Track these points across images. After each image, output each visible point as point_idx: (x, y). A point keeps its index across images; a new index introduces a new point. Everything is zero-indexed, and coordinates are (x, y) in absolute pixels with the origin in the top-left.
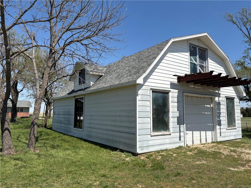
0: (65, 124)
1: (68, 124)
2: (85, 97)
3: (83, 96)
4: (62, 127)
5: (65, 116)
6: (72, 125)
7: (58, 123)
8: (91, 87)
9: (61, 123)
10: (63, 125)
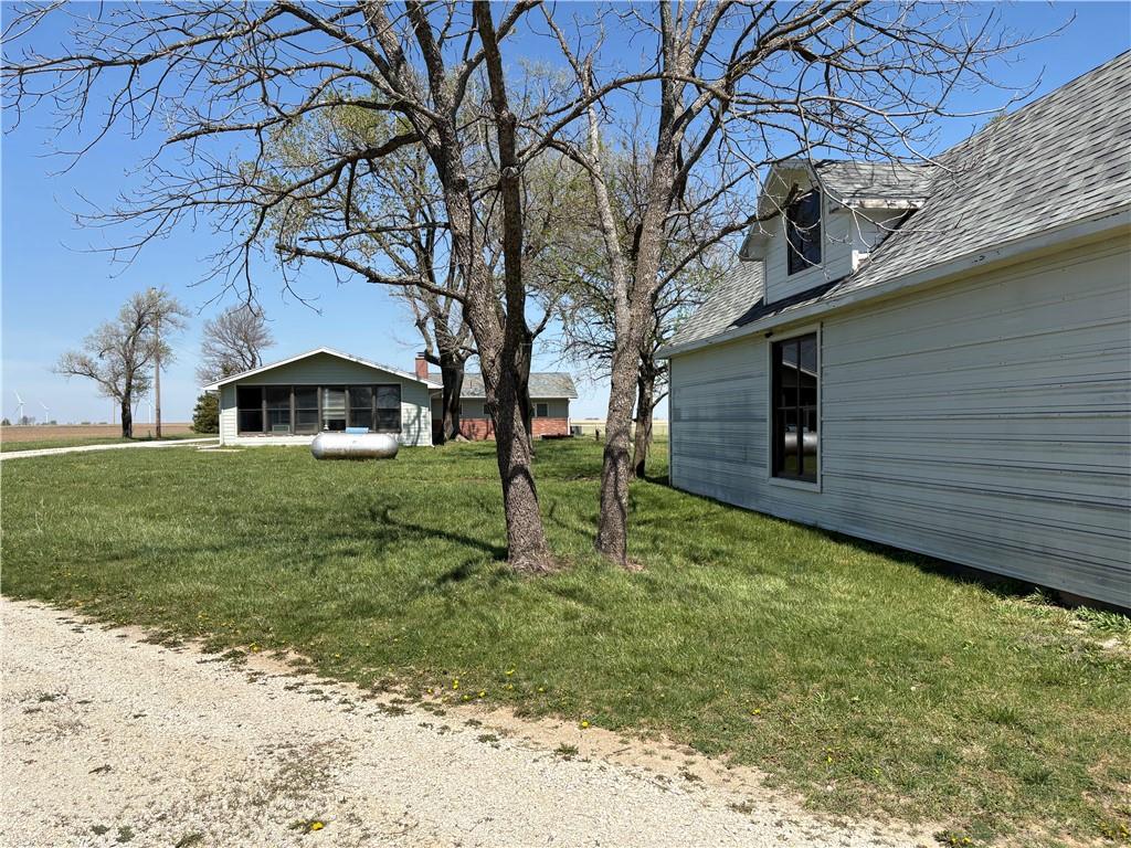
0: (729, 461)
1: (745, 461)
2: (822, 332)
3: (815, 327)
4: (715, 472)
5: (727, 425)
6: (764, 466)
7: (693, 456)
8: (853, 276)
9: (711, 457)
10: (717, 465)
